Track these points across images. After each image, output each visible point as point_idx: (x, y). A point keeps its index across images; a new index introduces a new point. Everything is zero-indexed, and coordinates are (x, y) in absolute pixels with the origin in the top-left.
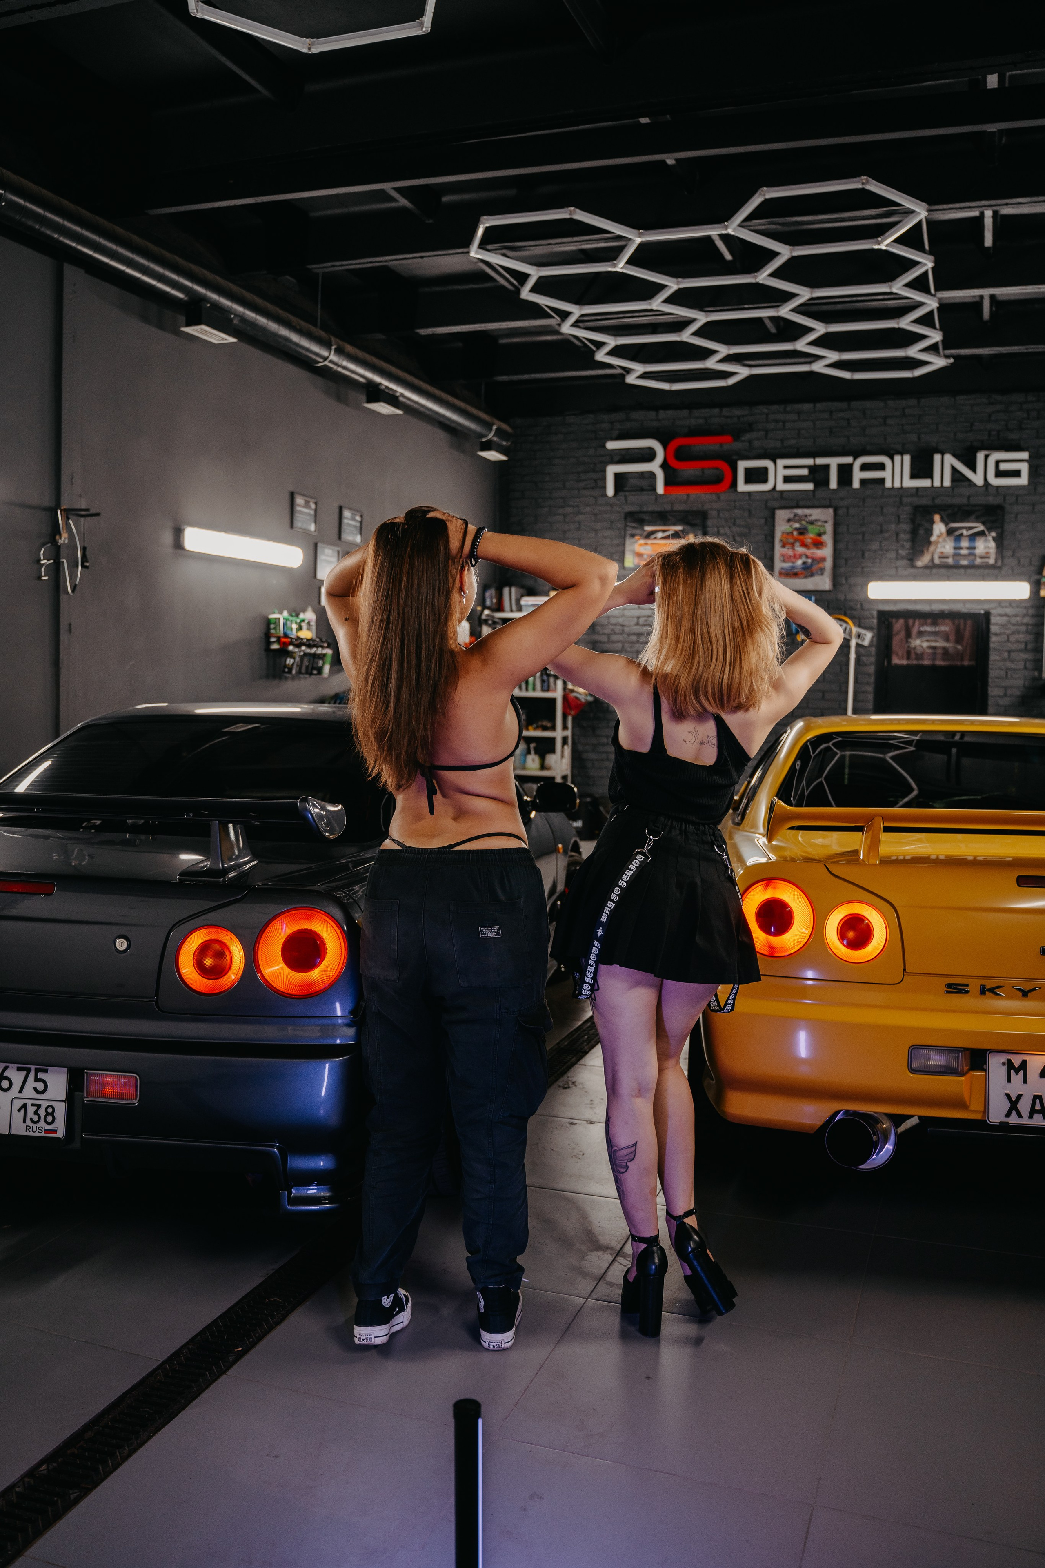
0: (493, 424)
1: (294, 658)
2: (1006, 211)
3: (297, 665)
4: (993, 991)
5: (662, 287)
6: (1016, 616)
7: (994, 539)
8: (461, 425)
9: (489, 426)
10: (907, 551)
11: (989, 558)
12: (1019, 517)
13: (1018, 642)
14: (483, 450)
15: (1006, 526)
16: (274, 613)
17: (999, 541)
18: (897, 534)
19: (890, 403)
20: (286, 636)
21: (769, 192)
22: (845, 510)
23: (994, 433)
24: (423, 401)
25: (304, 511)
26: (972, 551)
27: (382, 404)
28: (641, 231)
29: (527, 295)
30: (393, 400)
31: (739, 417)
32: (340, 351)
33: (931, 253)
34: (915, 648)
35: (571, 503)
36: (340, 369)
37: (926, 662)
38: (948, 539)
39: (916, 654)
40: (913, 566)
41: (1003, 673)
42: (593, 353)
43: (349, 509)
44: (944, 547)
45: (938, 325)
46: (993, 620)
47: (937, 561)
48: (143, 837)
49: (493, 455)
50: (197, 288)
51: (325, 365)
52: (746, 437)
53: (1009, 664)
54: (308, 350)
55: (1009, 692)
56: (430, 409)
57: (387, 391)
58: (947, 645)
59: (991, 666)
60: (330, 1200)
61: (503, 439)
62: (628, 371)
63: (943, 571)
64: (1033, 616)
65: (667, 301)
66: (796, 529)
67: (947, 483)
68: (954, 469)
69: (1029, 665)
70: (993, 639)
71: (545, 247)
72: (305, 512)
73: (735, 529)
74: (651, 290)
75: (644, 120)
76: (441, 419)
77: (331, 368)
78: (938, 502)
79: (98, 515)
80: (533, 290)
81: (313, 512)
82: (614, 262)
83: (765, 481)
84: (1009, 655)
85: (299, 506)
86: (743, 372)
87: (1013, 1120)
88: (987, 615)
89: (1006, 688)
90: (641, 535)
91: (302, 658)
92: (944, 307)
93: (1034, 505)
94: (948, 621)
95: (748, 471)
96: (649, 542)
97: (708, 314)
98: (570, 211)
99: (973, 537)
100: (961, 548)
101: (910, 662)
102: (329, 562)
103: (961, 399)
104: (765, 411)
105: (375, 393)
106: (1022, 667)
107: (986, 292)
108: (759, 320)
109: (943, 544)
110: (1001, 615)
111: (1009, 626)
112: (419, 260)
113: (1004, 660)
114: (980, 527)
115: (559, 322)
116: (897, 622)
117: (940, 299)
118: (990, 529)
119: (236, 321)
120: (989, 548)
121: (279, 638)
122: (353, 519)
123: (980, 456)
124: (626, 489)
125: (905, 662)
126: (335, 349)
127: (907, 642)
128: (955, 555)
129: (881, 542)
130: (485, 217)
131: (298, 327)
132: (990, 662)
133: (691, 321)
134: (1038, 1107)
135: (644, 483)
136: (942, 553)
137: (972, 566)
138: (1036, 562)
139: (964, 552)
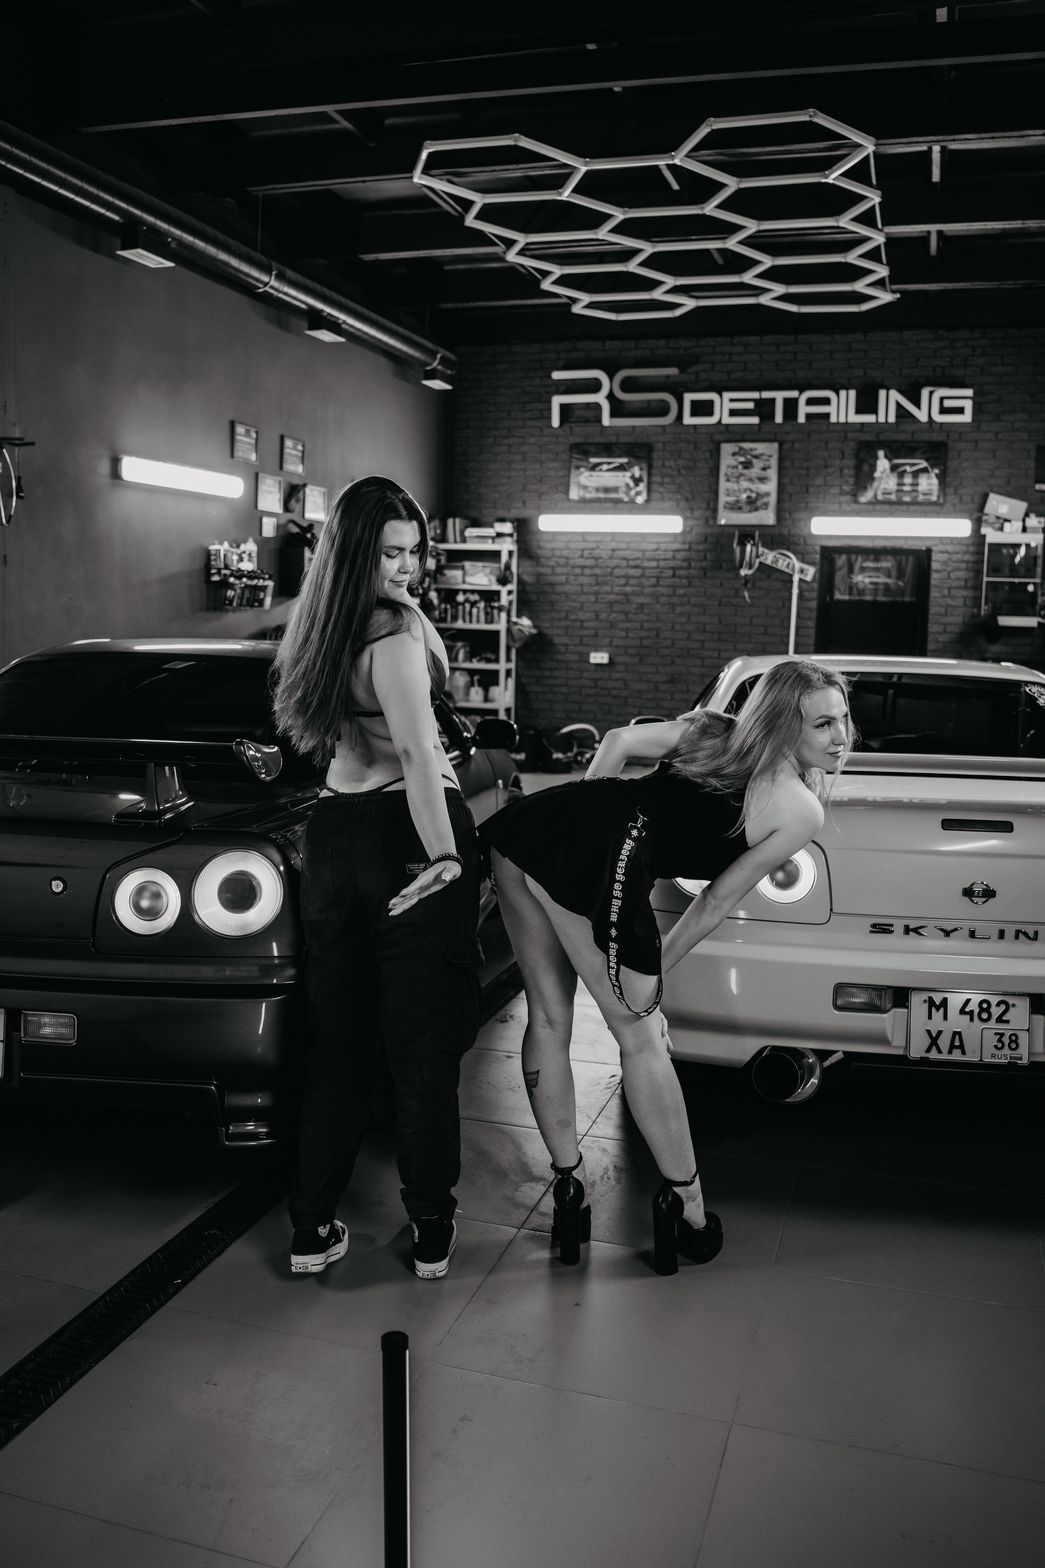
0: (436, 353)
1: (235, 590)
2: (953, 146)
3: (238, 597)
4: (916, 931)
5: (608, 217)
6: (957, 553)
7: (937, 476)
8: (405, 353)
9: (433, 354)
10: (851, 487)
11: (931, 494)
12: (962, 454)
13: (958, 579)
14: (427, 378)
15: (949, 463)
16: (214, 544)
17: (941, 478)
18: (841, 470)
19: (837, 337)
20: (227, 567)
21: (716, 122)
22: (789, 445)
23: (939, 369)
24: (366, 328)
25: (245, 439)
26: (915, 488)
27: (325, 331)
28: (588, 160)
29: (472, 222)
30: (335, 327)
31: (685, 349)
32: (280, 277)
33: (877, 187)
34: (857, 584)
35: (516, 434)
36: (281, 295)
37: (868, 598)
38: (891, 475)
39: (858, 590)
40: (856, 502)
41: (943, 610)
42: (538, 282)
43: (291, 438)
44: (887, 483)
45: (884, 260)
46: (934, 557)
47: (880, 497)
48: (79, 777)
49: (437, 384)
50: (132, 209)
51: (266, 291)
52: (693, 369)
53: (949, 601)
54: (248, 275)
55: (948, 629)
56: (373, 337)
57: (329, 317)
58: (889, 581)
59: (931, 603)
60: (268, 1135)
61: (448, 368)
62: (574, 301)
63: (886, 507)
64: (973, 553)
65: (613, 231)
66: (741, 463)
67: (892, 419)
68: (899, 406)
69: (969, 602)
70: (934, 576)
71: (489, 173)
72: (246, 442)
73: (681, 462)
74: (597, 220)
75: (591, 47)
76: (385, 347)
77: (272, 294)
78: (882, 437)
79: (32, 444)
80: (477, 217)
81: (253, 442)
82: (560, 190)
83: (711, 413)
84: (949, 592)
85: (240, 435)
86: (689, 304)
87: (934, 1055)
88: (929, 551)
89: (945, 625)
90: (586, 467)
91: (243, 589)
92: (891, 241)
93: (976, 442)
94: (890, 557)
95: (694, 403)
96: (594, 474)
97: (655, 244)
98: (515, 137)
99: (916, 474)
100: (904, 485)
101: (852, 598)
102: (271, 492)
103: (907, 334)
104: (712, 343)
105: (317, 320)
106: (962, 604)
107: (933, 228)
108: (707, 251)
109: (886, 480)
110: (942, 552)
111: (950, 563)
112: (362, 184)
113: (944, 597)
114: (923, 464)
115: (504, 250)
116: (840, 557)
117: (887, 234)
118: (933, 466)
119: (173, 245)
120: (931, 484)
121: (219, 570)
122: (295, 448)
123: (925, 392)
124: (572, 420)
125: (846, 597)
126: (276, 275)
127: (850, 577)
129: (825, 478)
130: (428, 142)
131: (238, 252)
132: (931, 599)
133: (637, 251)
134: (957, 1043)
135: (590, 414)
136: (885, 489)
137: (914, 503)
138: (978, 499)
139: (907, 488)
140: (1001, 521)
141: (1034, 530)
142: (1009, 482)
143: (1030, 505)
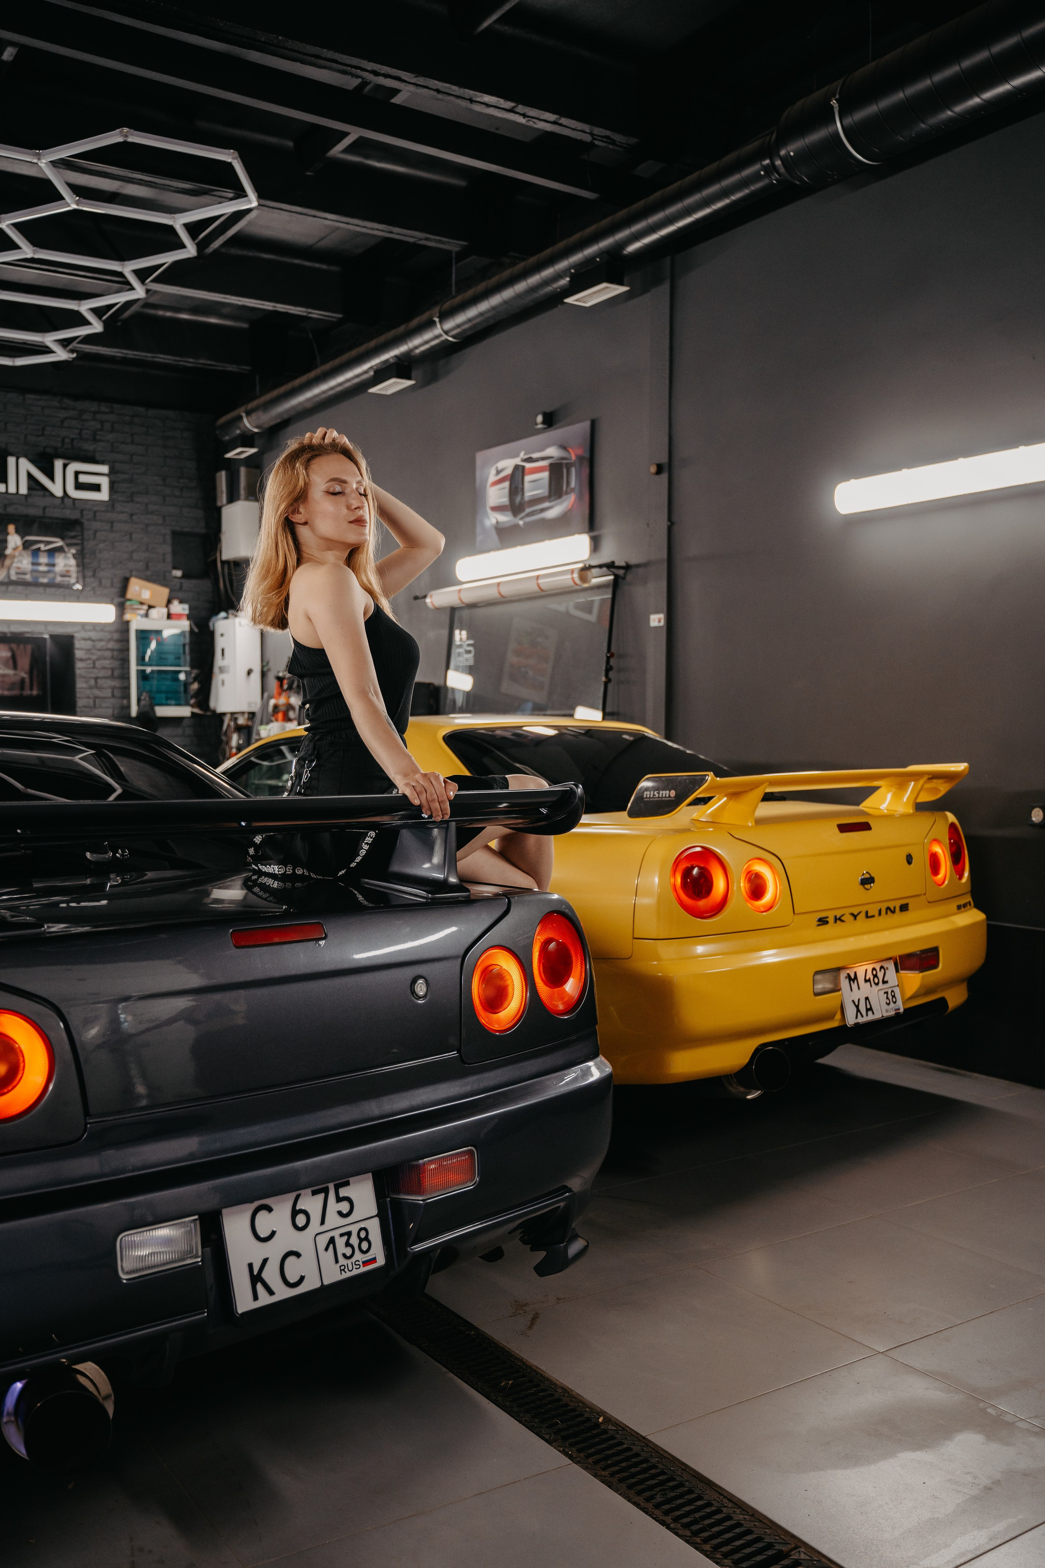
6: (101, 640)
7: (74, 556)
11: (69, 576)
12: (98, 534)
13: (104, 668)
15: (85, 543)
17: (80, 558)
23: (67, 441)
26: (51, 568)
38: (24, 553)
41: (91, 702)
44: (21, 562)
46: (78, 644)
47: (14, 577)
53: (97, 692)
59: (78, 695)
63: (20, 588)
64: (117, 639)
67: (23, 490)
68: (30, 476)
69: (117, 693)
70: (79, 665)
78: (11, 510)
84: (96, 683)
88: (71, 638)
93: (112, 523)
99: (52, 552)
100: (39, 564)
103: (30, 398)
106: (110, 695)
109: (20, 558)
110: (84, 639)
111: (94, 651)
113: (91, 687)
114: (59, 543)
118: (69, 545)
120: (69, 565)
123: (58, 464)
128: (33, 571)
132: (78, 690)
136: (18, 568)
137: (51, 585)
138: (118, 584)
139: (43, 568)
140: (145, 607)
141: (179, 616)
142: (147, 567)
143: (171, 591)
